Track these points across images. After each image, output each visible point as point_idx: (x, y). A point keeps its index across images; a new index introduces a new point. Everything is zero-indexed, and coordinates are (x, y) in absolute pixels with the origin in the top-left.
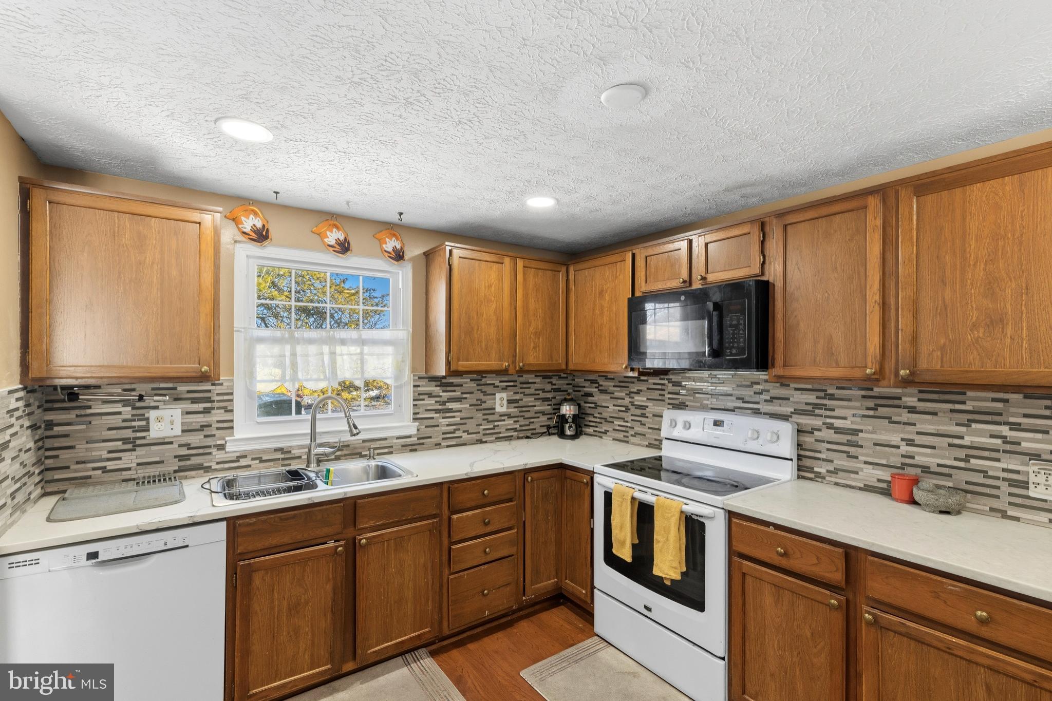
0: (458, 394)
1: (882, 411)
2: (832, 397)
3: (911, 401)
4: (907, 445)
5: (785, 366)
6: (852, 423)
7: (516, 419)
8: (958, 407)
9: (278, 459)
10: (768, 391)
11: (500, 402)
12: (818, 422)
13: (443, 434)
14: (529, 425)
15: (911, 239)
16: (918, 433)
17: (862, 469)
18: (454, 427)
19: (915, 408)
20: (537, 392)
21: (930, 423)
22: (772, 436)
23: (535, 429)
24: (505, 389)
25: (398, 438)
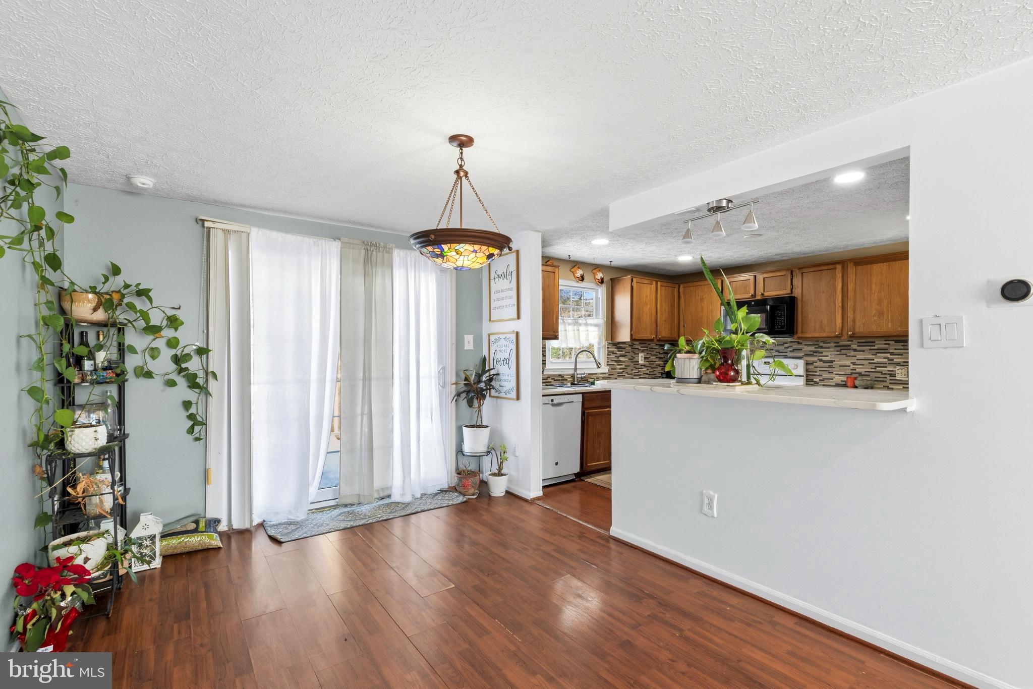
0: (623, 353)
1: (843, 352)
2: (822, 347)
3: (854, 346)
4: (853, 365)
5: (802, 333)
6: (831, 358)
7: (647, 368)
8: (872, 348)
9: (559, 380)
10: (792, 346)
11: (641, 358)
12: (815, 359)
13: (618, 373)
14: (653, 372)
15: (853, 283)
16: (857, 360)
17: (834, 377)
18: (622, 370)
19: (856, 349)
20: (657, 354)
21: (861, 355)
22: (794, 366)
23: (655, 374)
24: (643, 351)
25: (601, 374)
